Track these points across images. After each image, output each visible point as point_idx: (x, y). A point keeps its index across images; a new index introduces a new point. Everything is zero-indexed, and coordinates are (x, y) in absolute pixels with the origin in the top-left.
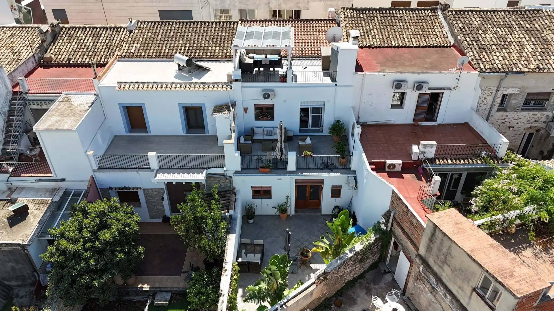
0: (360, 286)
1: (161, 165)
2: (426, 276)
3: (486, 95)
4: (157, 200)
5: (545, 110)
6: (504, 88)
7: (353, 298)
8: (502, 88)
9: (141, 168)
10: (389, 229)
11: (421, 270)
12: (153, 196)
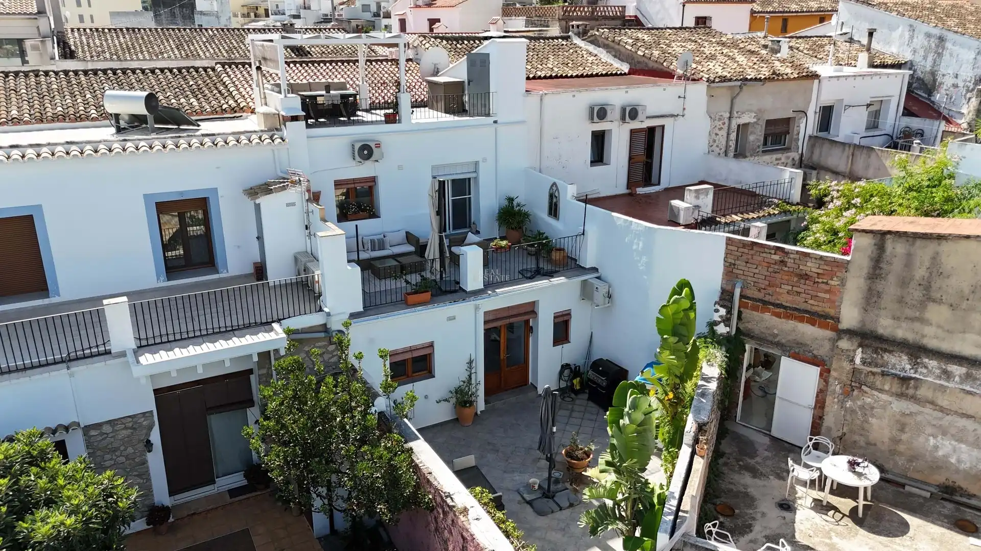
0: (731, 470)
1: (143, 336)
2: (876, 366)
3: (717, 128)
4: (127, 458)
5: (788, 149)
6: (737, 112)
7: (740, 492)
8: (735, 113)
9: (77, 359)
10: (734, 332)
11: (858, 361)
12: (115, 445)
